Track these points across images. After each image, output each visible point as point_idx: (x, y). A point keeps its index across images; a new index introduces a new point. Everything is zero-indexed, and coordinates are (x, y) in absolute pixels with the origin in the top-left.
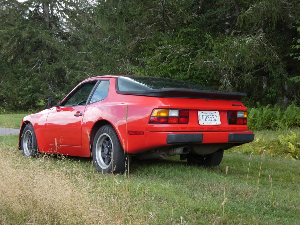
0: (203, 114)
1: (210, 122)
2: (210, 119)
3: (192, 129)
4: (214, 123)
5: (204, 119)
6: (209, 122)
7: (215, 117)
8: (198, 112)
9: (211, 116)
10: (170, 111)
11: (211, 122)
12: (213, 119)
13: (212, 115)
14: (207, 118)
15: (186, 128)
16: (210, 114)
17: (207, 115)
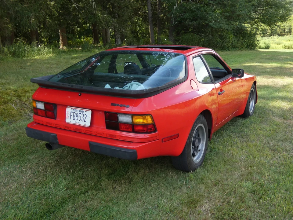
0: (72, 111)
1: (78, 121)
2: (79, 118)
3: (56, 125)
4: (82, 124)
5: (72, 117)
6: (76, 121)
7: (85, 116)
8: (67, 108)
9: (80, 115)
10: (37, 102)
11: (80, 122)
12: (82, 119)
13: (82, 113)
14: (76, 116)
15: (51, 124)
16: (80, 111)
17: (76, 112)
